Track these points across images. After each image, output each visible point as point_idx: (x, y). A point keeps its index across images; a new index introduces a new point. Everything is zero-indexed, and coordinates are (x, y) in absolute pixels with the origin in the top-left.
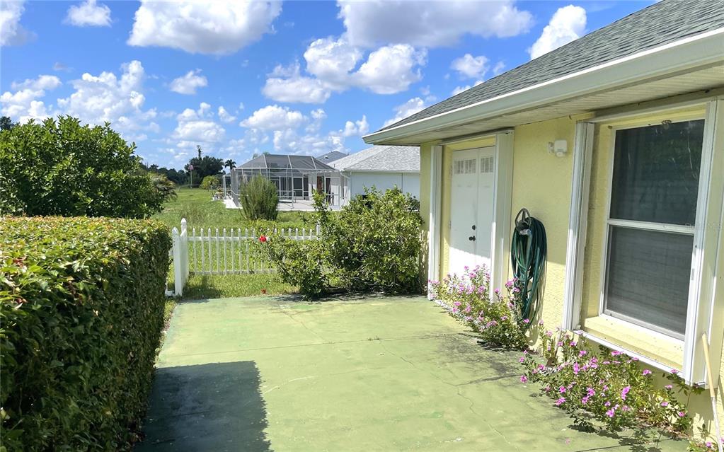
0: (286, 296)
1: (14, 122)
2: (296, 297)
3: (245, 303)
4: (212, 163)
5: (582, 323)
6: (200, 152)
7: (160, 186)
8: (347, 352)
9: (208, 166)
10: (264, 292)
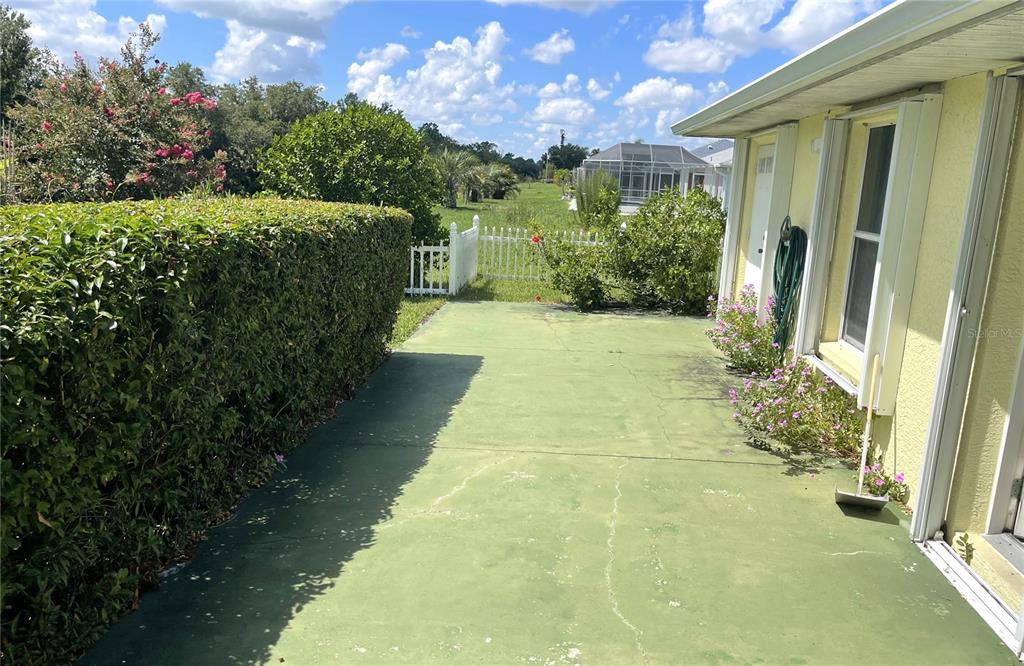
0: (559, 305)
1: (361, 99)
2: (568, 307)
3: (514, 308)
4: (575, 152)
5: (816, 347)
6: (563, 137)
7: (502, 180)
8: (578, 360)
9: (570, 156)
10: (539, 299)
